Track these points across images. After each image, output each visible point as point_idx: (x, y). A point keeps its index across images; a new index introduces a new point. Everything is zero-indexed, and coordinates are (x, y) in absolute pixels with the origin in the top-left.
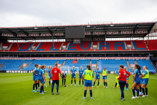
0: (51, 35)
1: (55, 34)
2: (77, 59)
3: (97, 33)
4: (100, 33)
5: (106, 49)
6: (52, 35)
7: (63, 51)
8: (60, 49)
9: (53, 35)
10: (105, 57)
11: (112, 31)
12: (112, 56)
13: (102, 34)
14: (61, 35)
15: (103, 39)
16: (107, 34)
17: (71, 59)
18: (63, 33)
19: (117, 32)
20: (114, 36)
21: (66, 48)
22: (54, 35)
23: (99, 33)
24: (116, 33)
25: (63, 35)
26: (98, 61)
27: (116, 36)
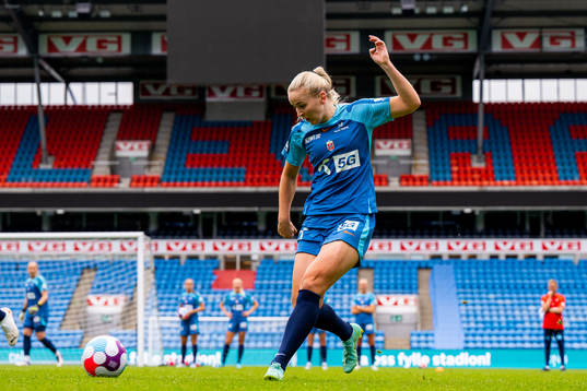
0: (23, 52)
1: (59, 43)
2: (245, 251)
3: (412, 38)
4: (438, 44)
5: (486, 175)
6: (33, 46)
7: (124, 186)
8: (101, 167)
9: (43, 50)
10: (480, 235)
11: (541, 28)
12: (535, 234)
13: (458, 47)
14: (112, 49)
15: (453, 85)
16: (497, 47)
17: (198, 251)
18: (126, 40)
19: (580, 33)
20: (551, 67)
21: (150, 157)
22: (52, 47)
23: (428, 44)
24: (565, 46)
25: (126, 50)
26: (424, 274)
27: (563, 67)
